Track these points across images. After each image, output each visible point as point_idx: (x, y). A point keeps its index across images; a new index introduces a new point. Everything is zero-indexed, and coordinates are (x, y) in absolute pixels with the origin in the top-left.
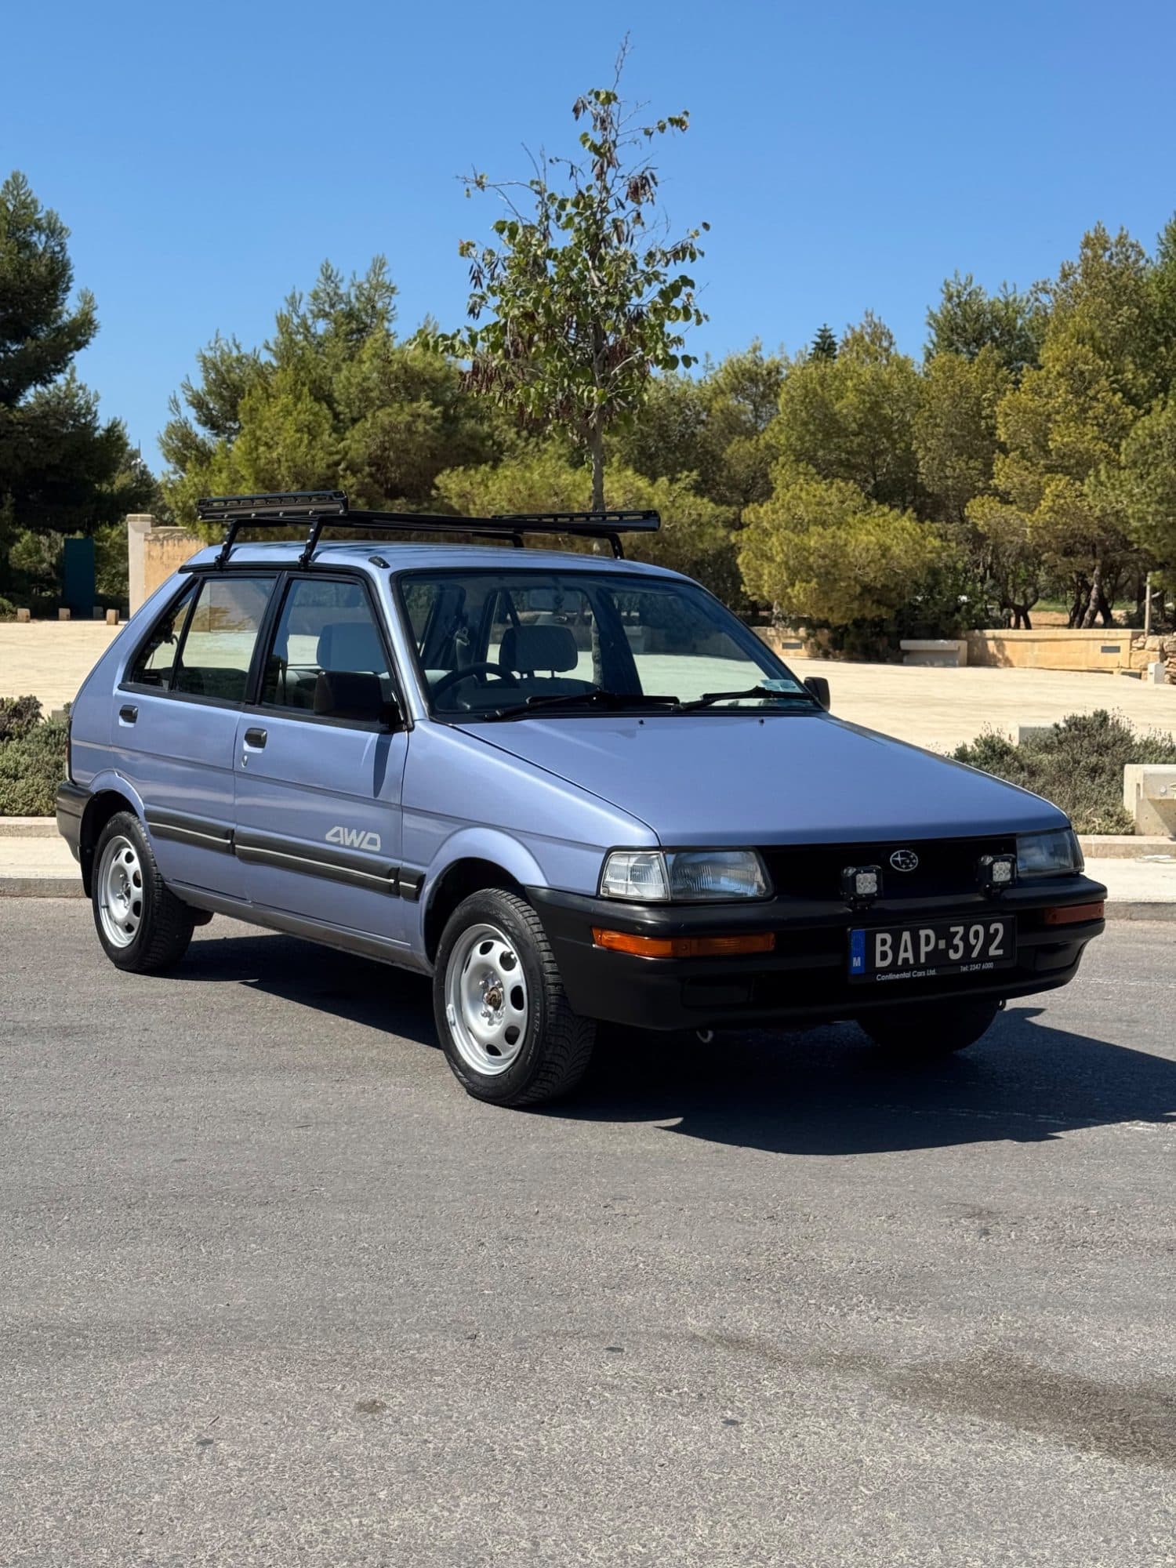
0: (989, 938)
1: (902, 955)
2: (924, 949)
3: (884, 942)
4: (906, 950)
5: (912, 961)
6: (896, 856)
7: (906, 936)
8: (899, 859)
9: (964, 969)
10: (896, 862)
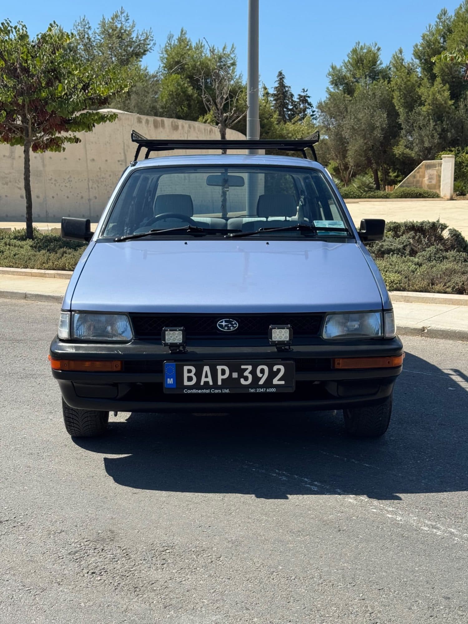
0: (273, 375)
1: (203, 379)
2: (220, 377)
3: (189, 371)
4: (206, 376)
5: (211, 383)
6: (222, 322)
7: (206, 369)
8: (224, 324)
9: (252, 391)
10: (221, 326)
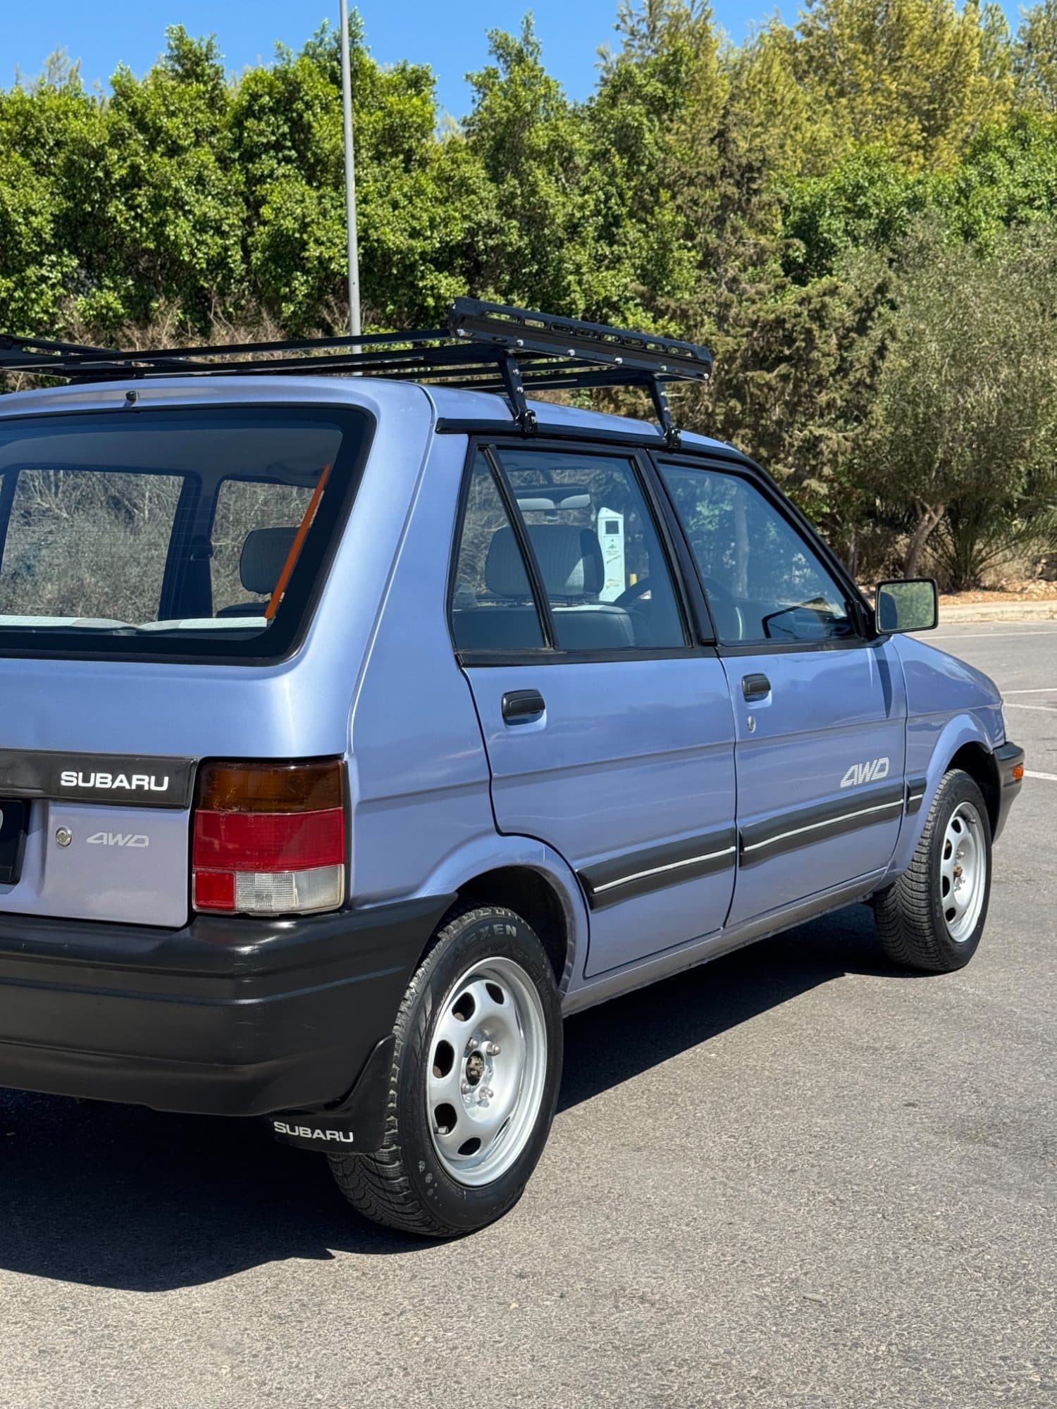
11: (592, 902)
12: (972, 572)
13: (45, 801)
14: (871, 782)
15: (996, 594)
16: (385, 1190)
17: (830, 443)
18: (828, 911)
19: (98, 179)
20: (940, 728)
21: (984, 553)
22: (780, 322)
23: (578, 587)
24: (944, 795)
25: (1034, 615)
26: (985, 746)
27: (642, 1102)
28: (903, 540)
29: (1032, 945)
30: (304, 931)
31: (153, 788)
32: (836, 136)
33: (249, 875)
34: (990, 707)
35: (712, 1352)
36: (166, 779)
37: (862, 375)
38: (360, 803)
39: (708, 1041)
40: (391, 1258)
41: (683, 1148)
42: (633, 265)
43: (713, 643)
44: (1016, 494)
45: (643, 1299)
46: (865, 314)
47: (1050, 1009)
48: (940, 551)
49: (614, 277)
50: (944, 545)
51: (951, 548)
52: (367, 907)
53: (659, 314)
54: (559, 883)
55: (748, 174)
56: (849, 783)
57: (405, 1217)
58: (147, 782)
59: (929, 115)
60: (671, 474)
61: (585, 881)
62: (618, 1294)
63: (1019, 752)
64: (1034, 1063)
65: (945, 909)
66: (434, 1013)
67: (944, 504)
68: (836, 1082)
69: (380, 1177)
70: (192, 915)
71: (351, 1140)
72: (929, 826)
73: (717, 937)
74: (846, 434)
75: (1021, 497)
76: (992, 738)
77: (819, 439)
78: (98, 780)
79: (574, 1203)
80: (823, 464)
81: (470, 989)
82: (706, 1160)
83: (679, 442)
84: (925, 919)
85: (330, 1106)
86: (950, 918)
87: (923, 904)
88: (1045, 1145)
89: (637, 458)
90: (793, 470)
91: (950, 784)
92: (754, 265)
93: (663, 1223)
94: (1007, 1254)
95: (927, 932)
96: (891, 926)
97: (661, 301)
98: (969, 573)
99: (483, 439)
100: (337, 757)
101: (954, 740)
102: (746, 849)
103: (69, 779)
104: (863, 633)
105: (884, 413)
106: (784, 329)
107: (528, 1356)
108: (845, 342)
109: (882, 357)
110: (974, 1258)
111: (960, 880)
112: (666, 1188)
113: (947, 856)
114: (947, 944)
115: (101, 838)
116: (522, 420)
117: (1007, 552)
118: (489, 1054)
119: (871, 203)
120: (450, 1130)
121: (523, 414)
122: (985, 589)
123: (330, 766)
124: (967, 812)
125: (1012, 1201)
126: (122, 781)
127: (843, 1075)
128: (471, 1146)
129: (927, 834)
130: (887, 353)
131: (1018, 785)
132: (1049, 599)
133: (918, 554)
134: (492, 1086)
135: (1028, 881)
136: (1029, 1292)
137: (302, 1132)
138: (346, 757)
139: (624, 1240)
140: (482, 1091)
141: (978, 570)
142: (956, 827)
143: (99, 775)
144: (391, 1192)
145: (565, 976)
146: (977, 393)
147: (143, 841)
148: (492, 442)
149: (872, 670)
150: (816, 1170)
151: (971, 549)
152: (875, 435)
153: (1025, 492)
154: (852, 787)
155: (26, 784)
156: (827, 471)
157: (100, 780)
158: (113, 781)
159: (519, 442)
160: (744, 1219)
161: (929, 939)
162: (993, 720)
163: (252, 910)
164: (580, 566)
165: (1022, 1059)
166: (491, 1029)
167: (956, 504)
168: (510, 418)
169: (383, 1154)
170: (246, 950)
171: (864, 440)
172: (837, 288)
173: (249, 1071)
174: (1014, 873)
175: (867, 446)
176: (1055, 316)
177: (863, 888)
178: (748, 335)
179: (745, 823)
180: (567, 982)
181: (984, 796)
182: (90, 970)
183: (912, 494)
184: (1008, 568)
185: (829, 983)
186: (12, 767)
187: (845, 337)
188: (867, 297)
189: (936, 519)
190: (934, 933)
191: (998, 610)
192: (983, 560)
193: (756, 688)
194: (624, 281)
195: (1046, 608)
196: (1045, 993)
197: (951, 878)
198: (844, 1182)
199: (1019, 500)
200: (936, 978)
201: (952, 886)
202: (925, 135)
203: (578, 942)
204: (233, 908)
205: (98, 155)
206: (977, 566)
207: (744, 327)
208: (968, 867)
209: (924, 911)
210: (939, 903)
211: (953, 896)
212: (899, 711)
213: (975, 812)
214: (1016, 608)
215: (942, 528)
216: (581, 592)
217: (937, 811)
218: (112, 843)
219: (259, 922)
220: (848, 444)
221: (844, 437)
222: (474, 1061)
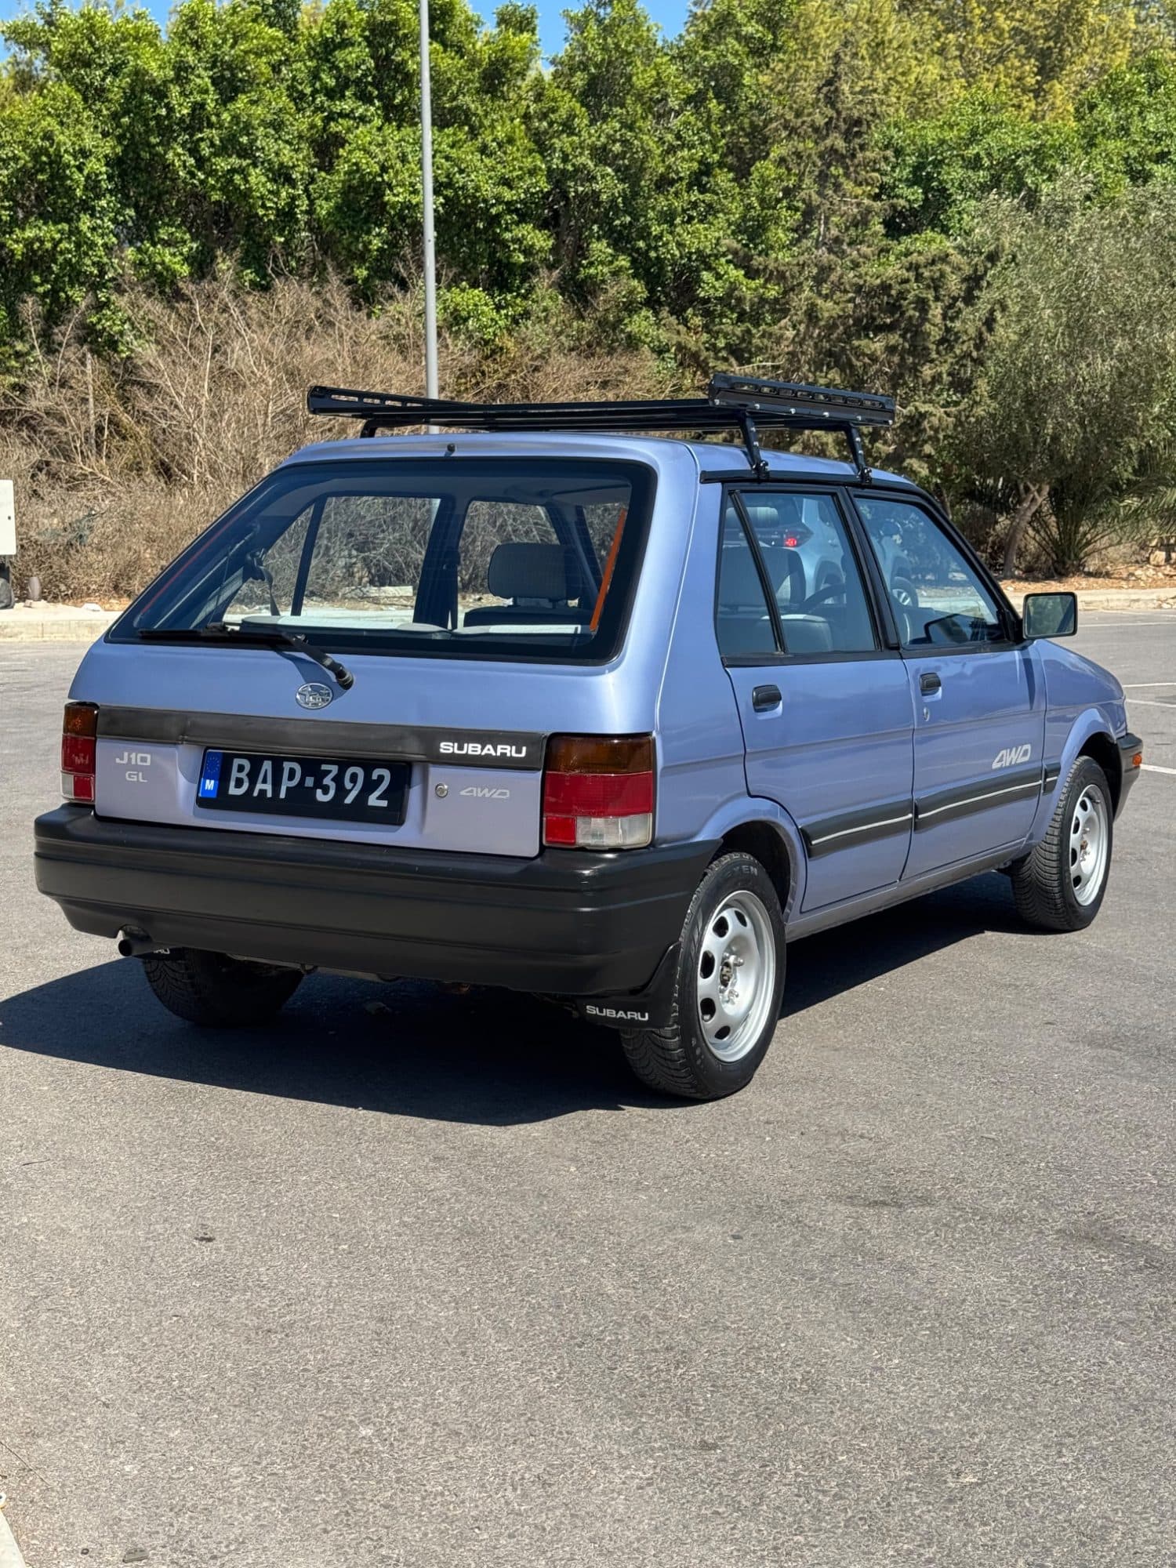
11: (810, 852)
12: (1076, 556)
13: (424, 765)
14: (1017, 765)
15: (1100, 580)
16: (665, 1059)
17: (932, 418)
18: (976, 874)
19: (158, 118)
20: (1073, 720)
21: (1089, 536)
22: (885, 288)
23: (786, 600)
24: (1075, 777)
25: (1141, 604)
26: (1109, 736)
27: (831, 1020)
28: (1003, 521)
29: (1145, 911)
30: (626, 861)
31: (514, 755)
32: (942, 78)
33: (587, 819)
34: (1115, 702)
35: (920, 1164)
36: (524, 749)
37: (969, 347)
38: (664, 768)
39: (876, 979)
40: (667, 1111)
41: (871, 1049)
42: (728, 220)
43: (897, 648)
44: (1126, 475)
45: (862, 1136)
46: (974, 282)
47: (1161, 959)
48: (1043, 533)
49: (706, 229)
50: (1046, 526)
51: (1054, 530)
52: (664, 846)
53: (751, 273)
54: (787, 835)
55: (854, 128)
56: (999, 765)
57: (679, 1080)
58: (510, 751)
59: (1043, 55)
60: (865, 508)
61: (805, 836)
62: (843, 1134)
63: (1138, 742)
64: (1149, 996)
65: (1072, 877)
66: (703, 929)
67: (1049, 483)
68: (988, 1007)
69: (663, 1048)
70: (542, 848)
71: (647, 1018)
72: (1061, 804)
73: (893, 888)
74: (948, 410)
75: (1131, 477)
76: (1116, 728)
77: (923, 416)
78: (470, 749)
79: (796, 1082)
80: (925, 442)
81: (725, 914)
82: (892, 1057)
83: (871, 479)
84: (1056, 884)
85: (634, 992)
86: (1076, 884)
87: (1055, 871)
88: (1159, 1050)
89: (839, 495)
90: (893, 447)
91: (1080, 769)
92: (856, 226)
93: (867, 1094)
94: (1131, 1115)
95: (1057, 895)
96: (1026, 890)
97: (758, 261)
98: (1072, 556)
99: (731, 486)
100: (648, 734)
101: (1084, 731)
102: (920, 816)
103: (447, 748)
104: (1012, 638)
105: (988, 388)
106: (890, 296)
107: (787, 1165)
108: (950, 313)
109: (990, 330)
110: (1107, 1116)
111: (1085, 853)
112: (864, 1074)
113: (1076, 831)
114: (1073, 906)
115: (472, 791)
116: (758, 469)
117: (1113, 535)
118: (735, 965)
119: (982, 154)
120: (712, 1016)
121: (758, 465)
122: (1089, 574)
123: (644, 740)
124: (1093, 793)
125: (1134, 1084)
126: (489, 750)
127: (992, 1004)
128: (723, 1032)
129: (1060, 811)
130: (996, 326)
131: (1135, 772)
132: (1157, 587)
133: (1019, 536)
134: (738, 988)
135: (1140, 860)
136: (1148, 1136)
137: (609, 1013)
138: (654, 734)
139: (841, 1104)
140: (731, 992)
141: (1082, 555)
142: (1084, 806)
143: (471, 745)
144: (671, 1060)
145: (787, 910)
146: (1088, 365)
147: (505, 794)
148: (737, 487)
149: (1019, 668)
150: (979, 1064)
151: (1076, 532)
152: (980, 411)
153: (1135, 472)
154: (1001, 769)
155: (412, 750)
156: (928, 449)
157: (472, 749)
158: (482, 749)
159: (755, 487)
160: (928, 1092)
161: (1058, 901)
162: (1116, 713)
163: (589, 845)
164: (787, 582)
165: (1138, 993)
166: (738, 946)
167: (1062, 483)
168: (748, 467)
169: (667, 1031)
170: (587, 872)
171: (967, 417)
172: (947, 255)
173: (589, 960)
174: (1127, 853)
175: (969, 423)
176: (1173, 285)
177: (1004, 856)
178: (851, 300)
179: (920, 795)
180: (788, 915)
181: (1108, 780)
182: (472, 887)
183: (1015, 473)
184: (1112, 552)
185: (971, 938)
186: (402, 738)
187: (951, 306)
188: (976, 265)
189: (1040, 500)
190: (1063, 897)
191: (1103, 598)
192: (1088, 543)
193: (930, 684)
194: (716, 234)
195: (1154, 596)
196: (1157, 948)
197: (1078, 850)
198: (1002, 1071)
199: (1128, 480)
200: (1063, 936)
201: (1079, 858)
202: (1039, 78)
203: (797, 883)
204: (574, 844)
205: (160, 94)
206: (1081, 549)
207: (846, 291)
208: (1092, 842)
209: (1055, 877)
210: (1068, 870)
211: (1079, 865)
212: (1040, 704)
213: (1100, 794)
214: (1122, 597)
215: (1045, 509)
216: (787, 604)
217: (1069, 792)
218: (480, 795)
219: (591, 853)
220: (950, 420)
221: (945, 412)
222: (725, 969)
